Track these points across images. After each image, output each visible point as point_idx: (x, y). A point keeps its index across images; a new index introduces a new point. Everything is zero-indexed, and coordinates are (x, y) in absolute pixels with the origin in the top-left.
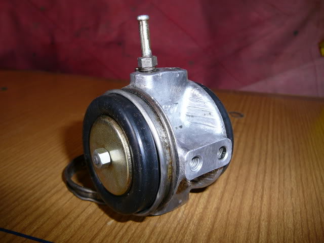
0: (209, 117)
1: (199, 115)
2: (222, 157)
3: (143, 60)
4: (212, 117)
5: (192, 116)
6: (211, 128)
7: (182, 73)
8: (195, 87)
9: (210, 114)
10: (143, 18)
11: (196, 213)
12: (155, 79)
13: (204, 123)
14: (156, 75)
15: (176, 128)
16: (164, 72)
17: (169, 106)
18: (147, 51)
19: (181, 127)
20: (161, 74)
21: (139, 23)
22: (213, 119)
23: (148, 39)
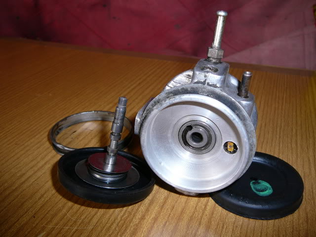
10: (222, 13)
11: (131, 224)
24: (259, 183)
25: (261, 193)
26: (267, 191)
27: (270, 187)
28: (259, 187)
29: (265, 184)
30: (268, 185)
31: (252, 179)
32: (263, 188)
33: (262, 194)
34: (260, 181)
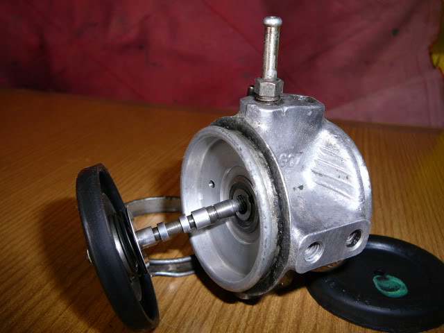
0: (345, 181)
1: (331, 175)
2: (352, 244)
3: (262, 84)
4: (349, 183)
5: (320, 175)
6: (345, 198)
7: (317, 110)
8: (332, 132)
9: (347, 178)
10: (273, 21)
12: (276, 116)
13: (336, 189)
14: (278, 110)
15: (294, 189)
16: (291, 107)
17: (290, 156)
18: (270, 72)
19: (301, 187)
20: (286, 109)
21: (266, 29)
22: (350, 186)
23: (275, 54)
24: (387, 279)
25: (389, 293)
26: (399, 291)
27: (404, 285)
28: (386, 284)
29: (395, 281)
30: (400, 282)
31: (376, 273)
32: (392, 286)
33: (391, 294)
34: (388, 276)
